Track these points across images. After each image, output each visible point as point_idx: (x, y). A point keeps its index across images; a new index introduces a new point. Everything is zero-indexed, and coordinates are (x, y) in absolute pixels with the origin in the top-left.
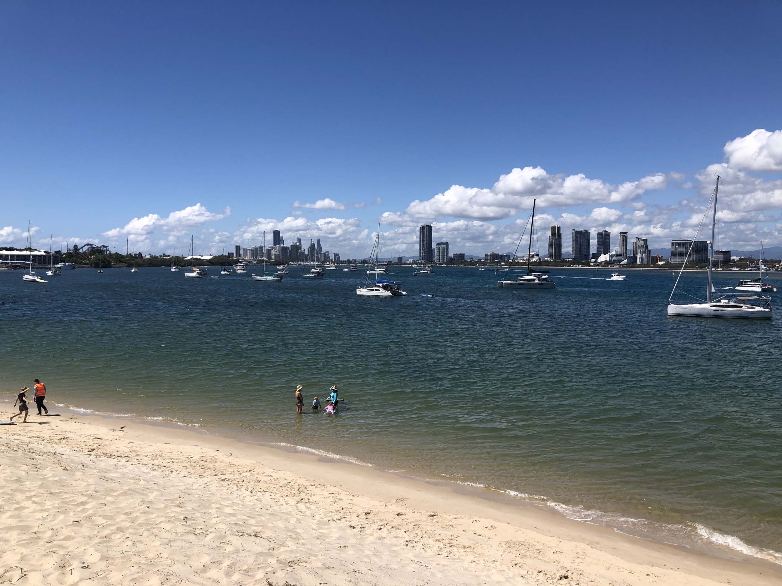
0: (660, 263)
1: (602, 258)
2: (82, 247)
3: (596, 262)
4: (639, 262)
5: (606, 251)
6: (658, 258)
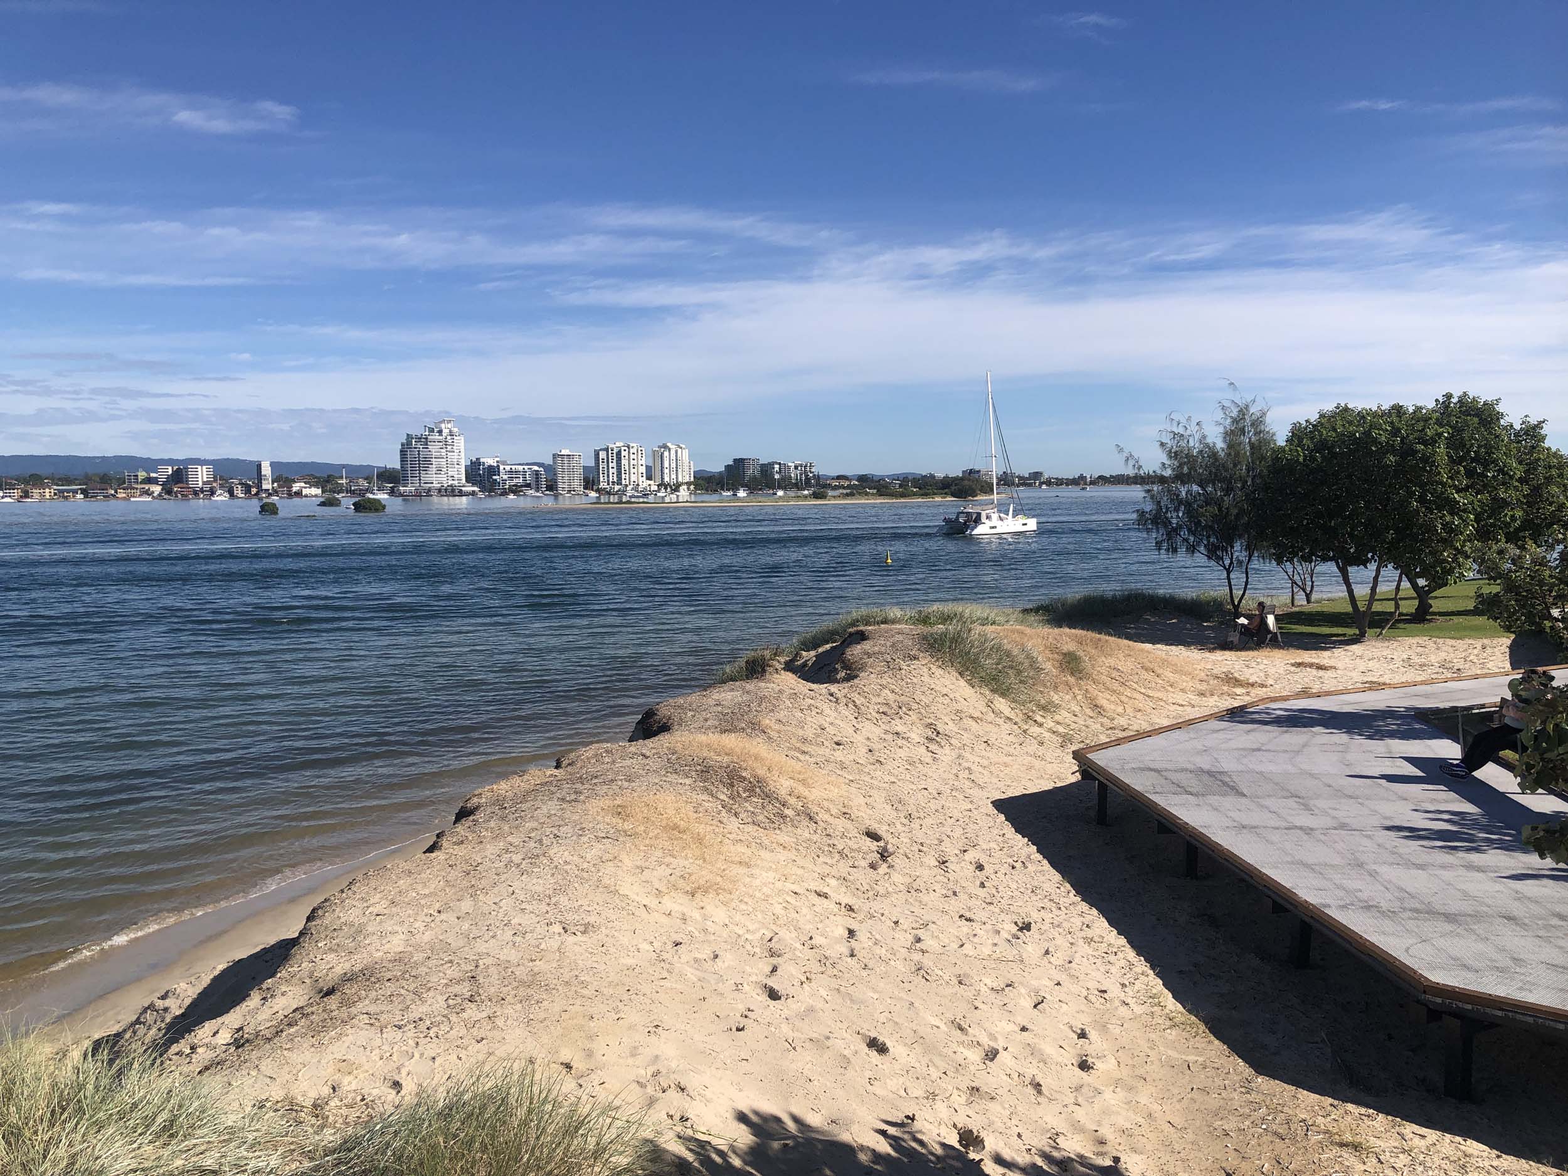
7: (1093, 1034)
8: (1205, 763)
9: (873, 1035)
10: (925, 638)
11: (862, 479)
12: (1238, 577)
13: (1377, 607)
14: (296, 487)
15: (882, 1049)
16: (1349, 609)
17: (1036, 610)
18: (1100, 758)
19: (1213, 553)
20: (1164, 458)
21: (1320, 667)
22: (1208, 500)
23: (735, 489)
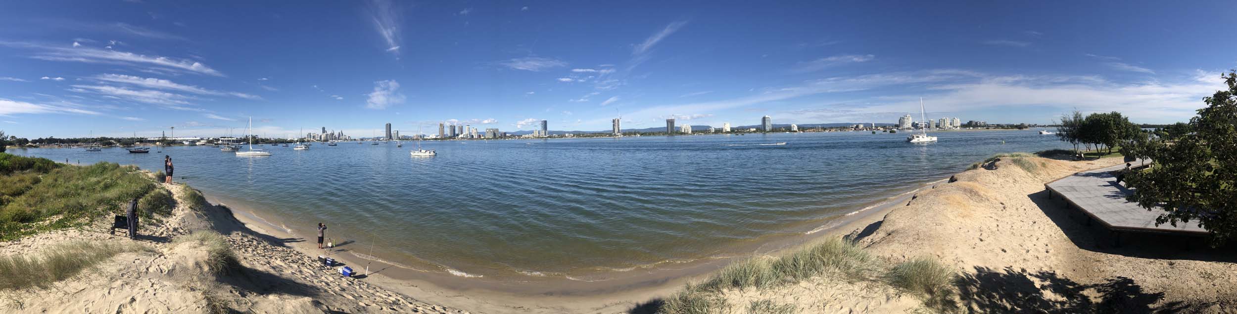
0: (482, 138)
1: (460, 136)
3: (457, 137)
4: (474, 137)
5: (462, 134)
7: (1049, 245)
8: (1070, 185)
9: (1003, 248)
10: (1013, 160)
11: (997, 125)
12: (1076, 146)
13: (1102, 152)
14: (879, 128)
15: (1005, 251)
16: (1097, 152)
17: (1036, 153)
18: (1048, 185)
19: (1071, 141)
20: (1062, 122)
21: (1092, 164)
22: (1070, 131)
23: (969, 127)
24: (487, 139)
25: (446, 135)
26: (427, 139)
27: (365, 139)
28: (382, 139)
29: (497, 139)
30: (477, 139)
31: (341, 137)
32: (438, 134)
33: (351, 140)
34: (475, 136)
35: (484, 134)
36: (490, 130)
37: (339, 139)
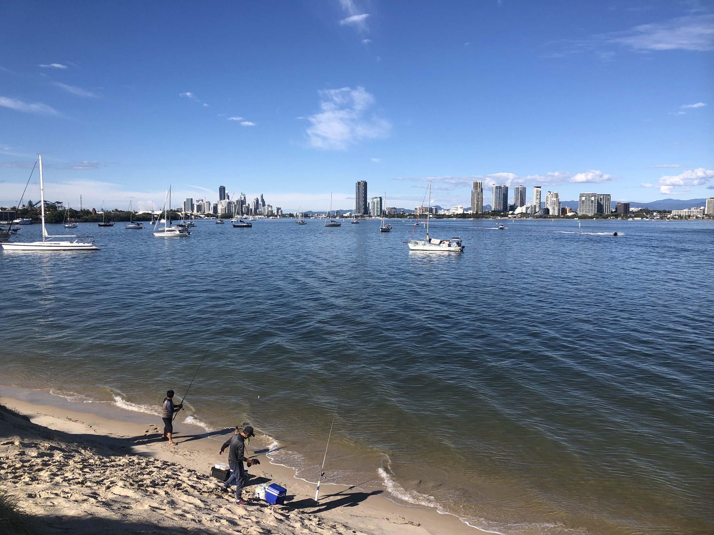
0: (569, 214)
1: (519, 210)
2: (37, 204)
3: (512, 214)
4: (551, 213)
5: (522, 204)
6: (568, 210)
24: (581, 218)
25: (486, 207)
26: (443, 216)
27: (313, 214)
28: (348, 214)
29: (606, 217)
30: (558, 217)
31: (261, 209)
32: (470, 206)
33: (284, 216)
34: (553, 211)
35: (573, 206)
36: (589, 196)
37: (256, 214)
